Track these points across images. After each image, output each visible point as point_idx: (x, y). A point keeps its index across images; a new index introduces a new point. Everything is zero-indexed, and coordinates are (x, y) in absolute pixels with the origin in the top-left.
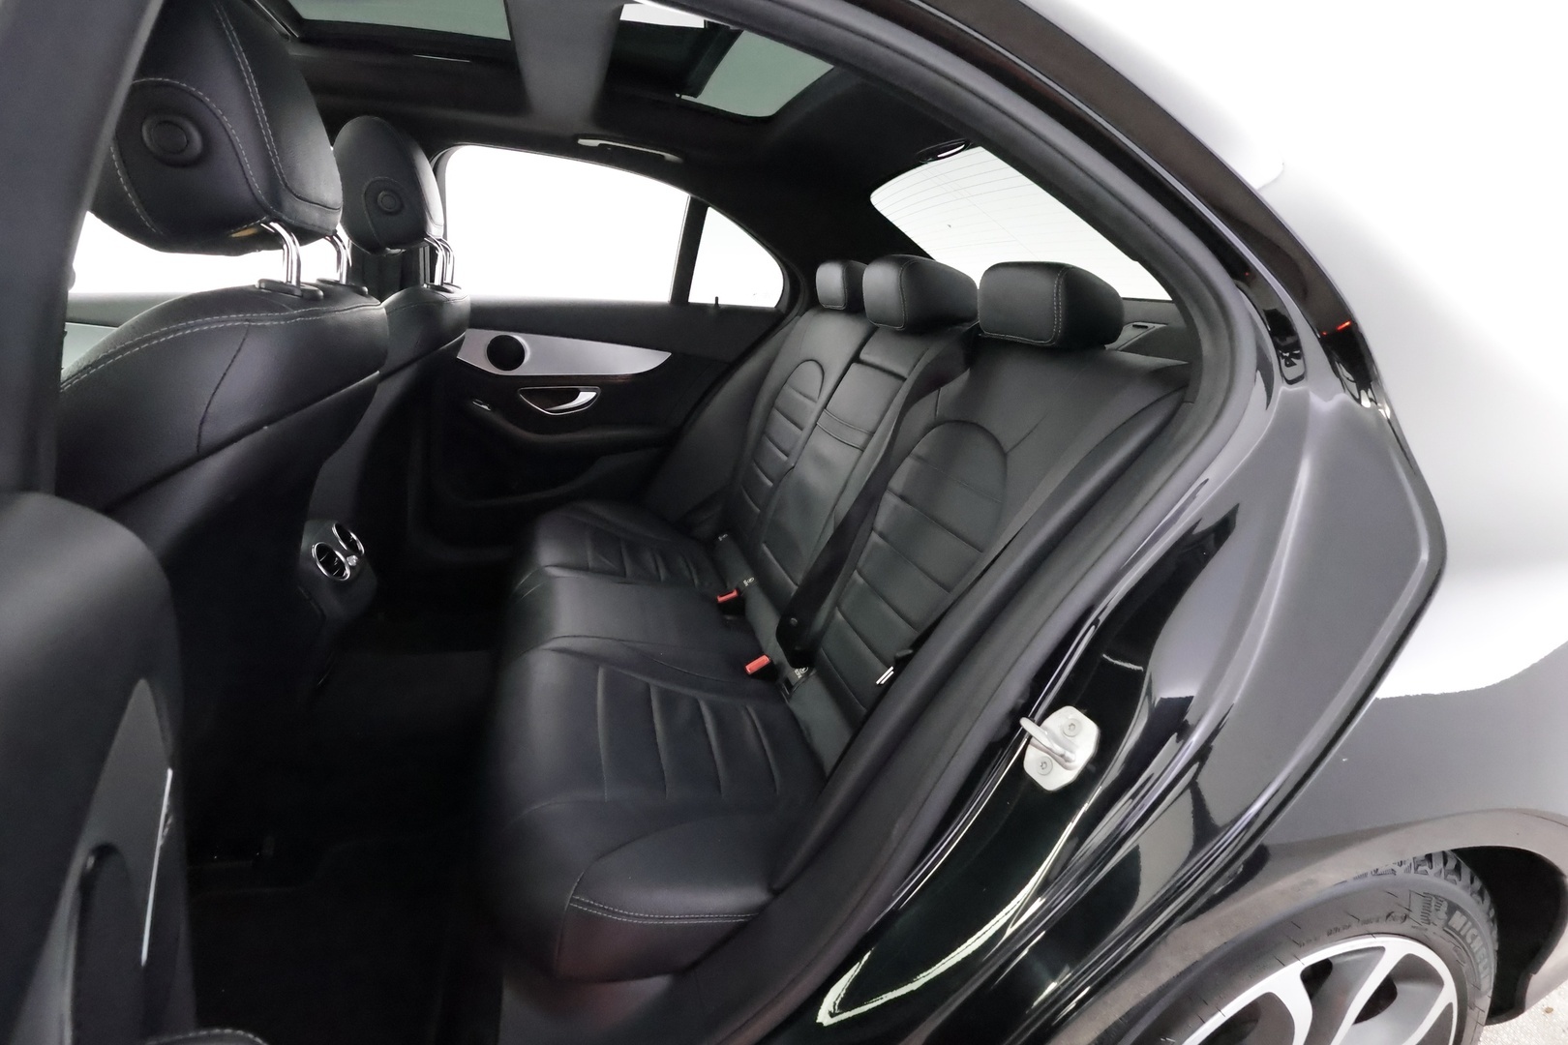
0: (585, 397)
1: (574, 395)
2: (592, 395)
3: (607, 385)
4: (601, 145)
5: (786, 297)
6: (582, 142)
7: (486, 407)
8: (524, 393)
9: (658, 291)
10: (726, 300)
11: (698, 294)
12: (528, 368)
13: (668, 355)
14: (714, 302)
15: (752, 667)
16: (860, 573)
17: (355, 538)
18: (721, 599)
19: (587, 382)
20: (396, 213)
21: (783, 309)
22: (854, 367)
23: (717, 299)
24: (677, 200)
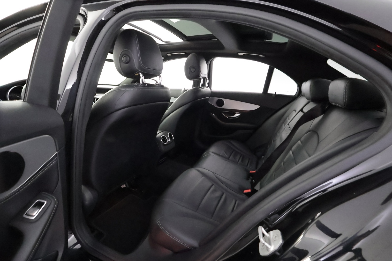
0: (237, 115)
1: (235, 114)
2: (239, 115)
3: (243, 113)
4: (243, 54)
5: (298, 93)
6: (239, 54)
7: (214, 115)
8: (223, 112)
9: (259, 90)
10: (278, 93)
11: (271, 91)
12: (225, 107)
13: (260, 106)
14: (275, 93)
15: (245, 191)
16: (275, 173)
17: (173, 136)
18: (251, 172)
19: (238, 111)
20: (194, 72)
21: (296, 96)
22: (300, 112)
23: (276, 92)
24: (266, 67)
